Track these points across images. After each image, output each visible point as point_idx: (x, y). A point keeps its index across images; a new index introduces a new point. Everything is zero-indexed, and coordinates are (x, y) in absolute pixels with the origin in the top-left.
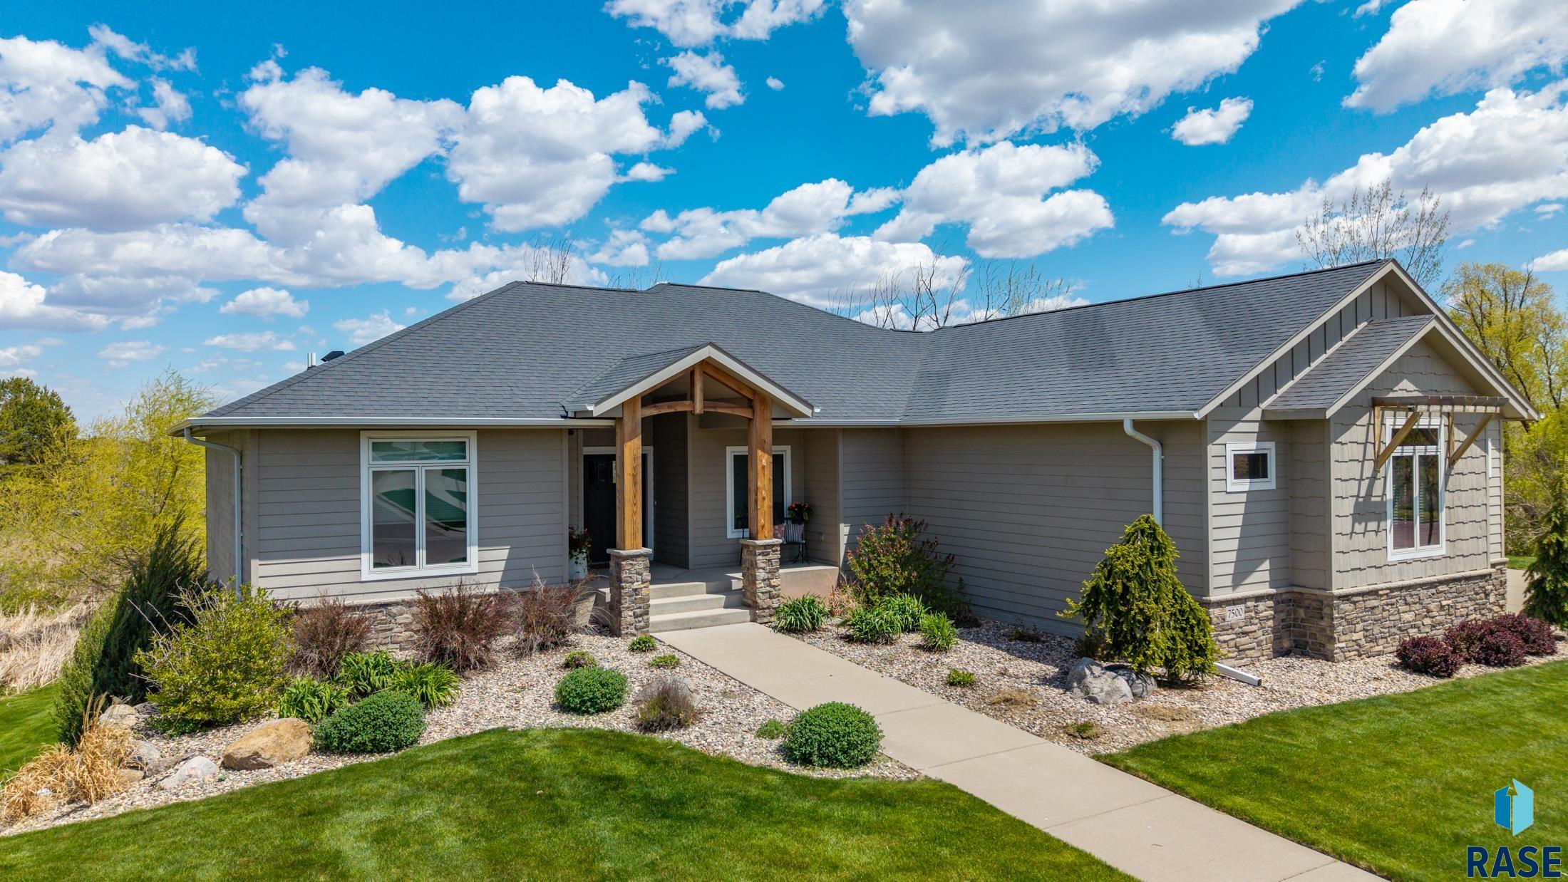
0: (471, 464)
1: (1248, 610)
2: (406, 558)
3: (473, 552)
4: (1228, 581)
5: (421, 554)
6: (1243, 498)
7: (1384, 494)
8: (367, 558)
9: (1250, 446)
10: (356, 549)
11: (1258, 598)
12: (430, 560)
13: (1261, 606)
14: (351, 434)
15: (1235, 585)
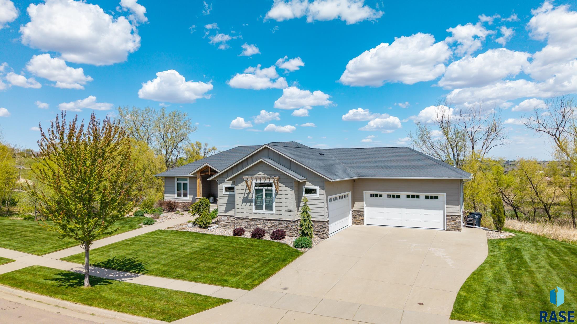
0: (188, 182)
1: (228, 218)
2: (181, 196)
3: (188, 195)
4: (224, 211)
5: (182, 195)
6: (228, 196)
7: (252, 197)
8: (176, 195)
9: (230, 185)
10: (175, 194)
11: (231, 216)
12: (184, 196)
13: (231, 218)
14: (174, 177)
15: (225, 212)
